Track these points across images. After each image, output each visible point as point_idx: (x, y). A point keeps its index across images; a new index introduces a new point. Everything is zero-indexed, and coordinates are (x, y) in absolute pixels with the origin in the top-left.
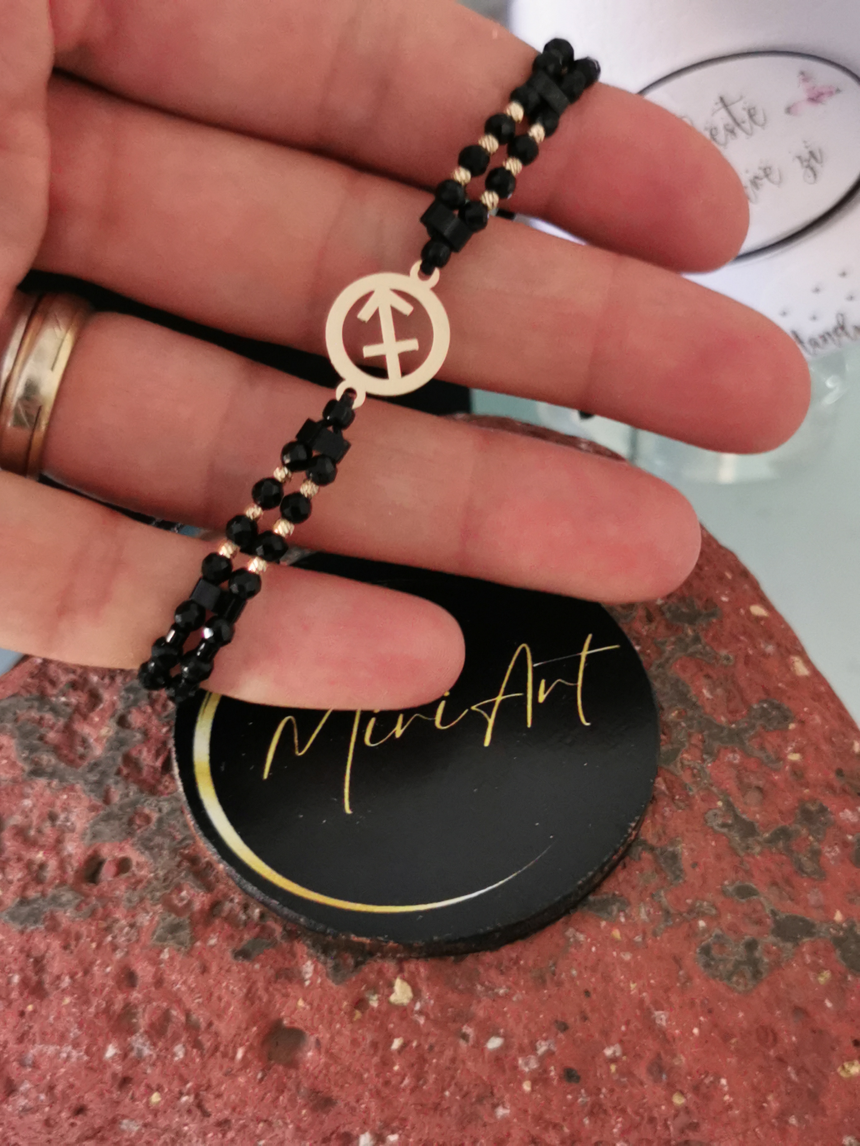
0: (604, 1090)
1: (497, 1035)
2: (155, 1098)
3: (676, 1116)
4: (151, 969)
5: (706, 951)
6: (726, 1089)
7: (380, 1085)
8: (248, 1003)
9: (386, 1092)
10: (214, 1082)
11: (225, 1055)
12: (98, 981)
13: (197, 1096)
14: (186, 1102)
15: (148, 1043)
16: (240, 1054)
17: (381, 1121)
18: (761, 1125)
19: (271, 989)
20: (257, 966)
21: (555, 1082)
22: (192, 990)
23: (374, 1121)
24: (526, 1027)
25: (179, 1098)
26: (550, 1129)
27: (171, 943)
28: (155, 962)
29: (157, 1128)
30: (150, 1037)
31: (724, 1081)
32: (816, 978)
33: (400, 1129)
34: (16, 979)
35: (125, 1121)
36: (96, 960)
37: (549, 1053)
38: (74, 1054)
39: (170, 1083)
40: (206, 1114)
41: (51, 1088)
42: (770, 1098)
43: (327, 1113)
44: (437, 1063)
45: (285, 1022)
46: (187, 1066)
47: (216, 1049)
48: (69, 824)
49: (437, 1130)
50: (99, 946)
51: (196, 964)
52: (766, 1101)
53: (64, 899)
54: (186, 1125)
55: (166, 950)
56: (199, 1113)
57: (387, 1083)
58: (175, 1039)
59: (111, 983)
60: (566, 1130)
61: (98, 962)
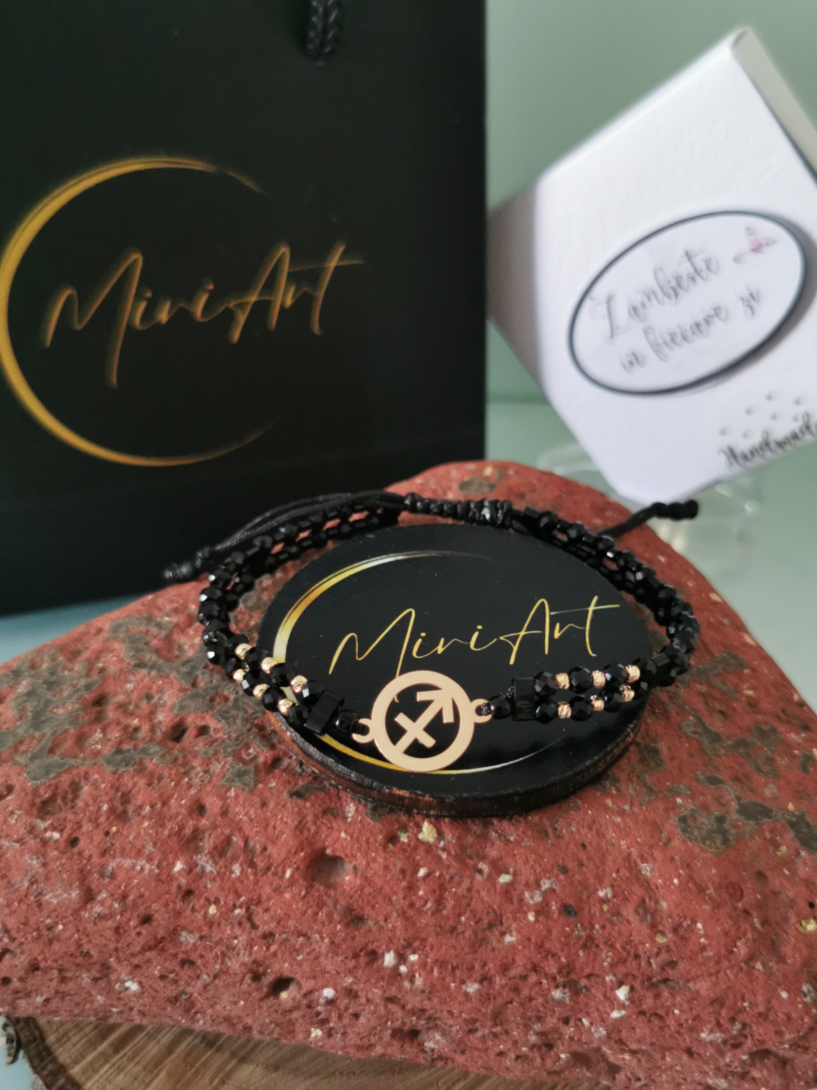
0: (597, 926)
1: (507, 873)
2: (212, 910)
3: (658, 954)
4: (219, 803)
5: (683, 820)
6: (702, 932)
7: (405, 907)
8: (297, 833)
9: (411, 913)
10: (264, 897)
11: (275, 874)
12: (173, 811)
13: (248, 909)
14: (239, 914)
15: (210, 861)
16: (288, 874)
17: (404, 940)
18: (731, 967)
19: (318, 823)
20: (308, 804)
21: (556, 916)
22: (251, 820)
23: (399, 940)
24: (532, 867)
25: (232, 911)
26: (550, 957)
27: (238, 784)
28: (223, 797)
29: (211, 941)
30: (212, 857)
31: (699, 926)
32: (774, 852)
33: (420, 950)
34: (105, 807)
35: (184, 934)
36: (173, 795)
37: (552, 891)
38: (147, 867)
39: (226, 897)
40: (254, 927)
41: (124, 897)
42: (739, 944)
43: (358, 930)
44: (455, 892)
45: (328, 851)
46: (242, 882)
47: (268, 869)
48: (162, 702)
49: (452, 951)
50: (176, 785)
51: (257, 800)
52: (735, 946)
53: (152, 750)
54: (236, 938)
55: (233, 789)
56: (248, 925)
57: (412, 905)
58: (234, 859)
59: (184, 811)
60: (563, 960)
61: (175, 796)
